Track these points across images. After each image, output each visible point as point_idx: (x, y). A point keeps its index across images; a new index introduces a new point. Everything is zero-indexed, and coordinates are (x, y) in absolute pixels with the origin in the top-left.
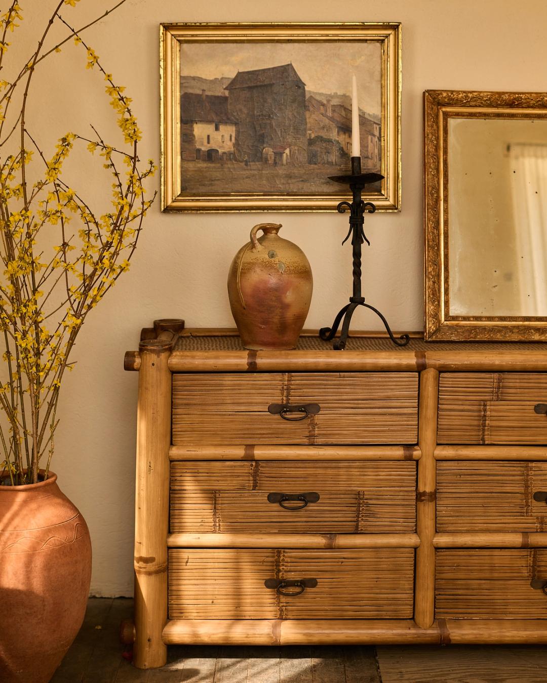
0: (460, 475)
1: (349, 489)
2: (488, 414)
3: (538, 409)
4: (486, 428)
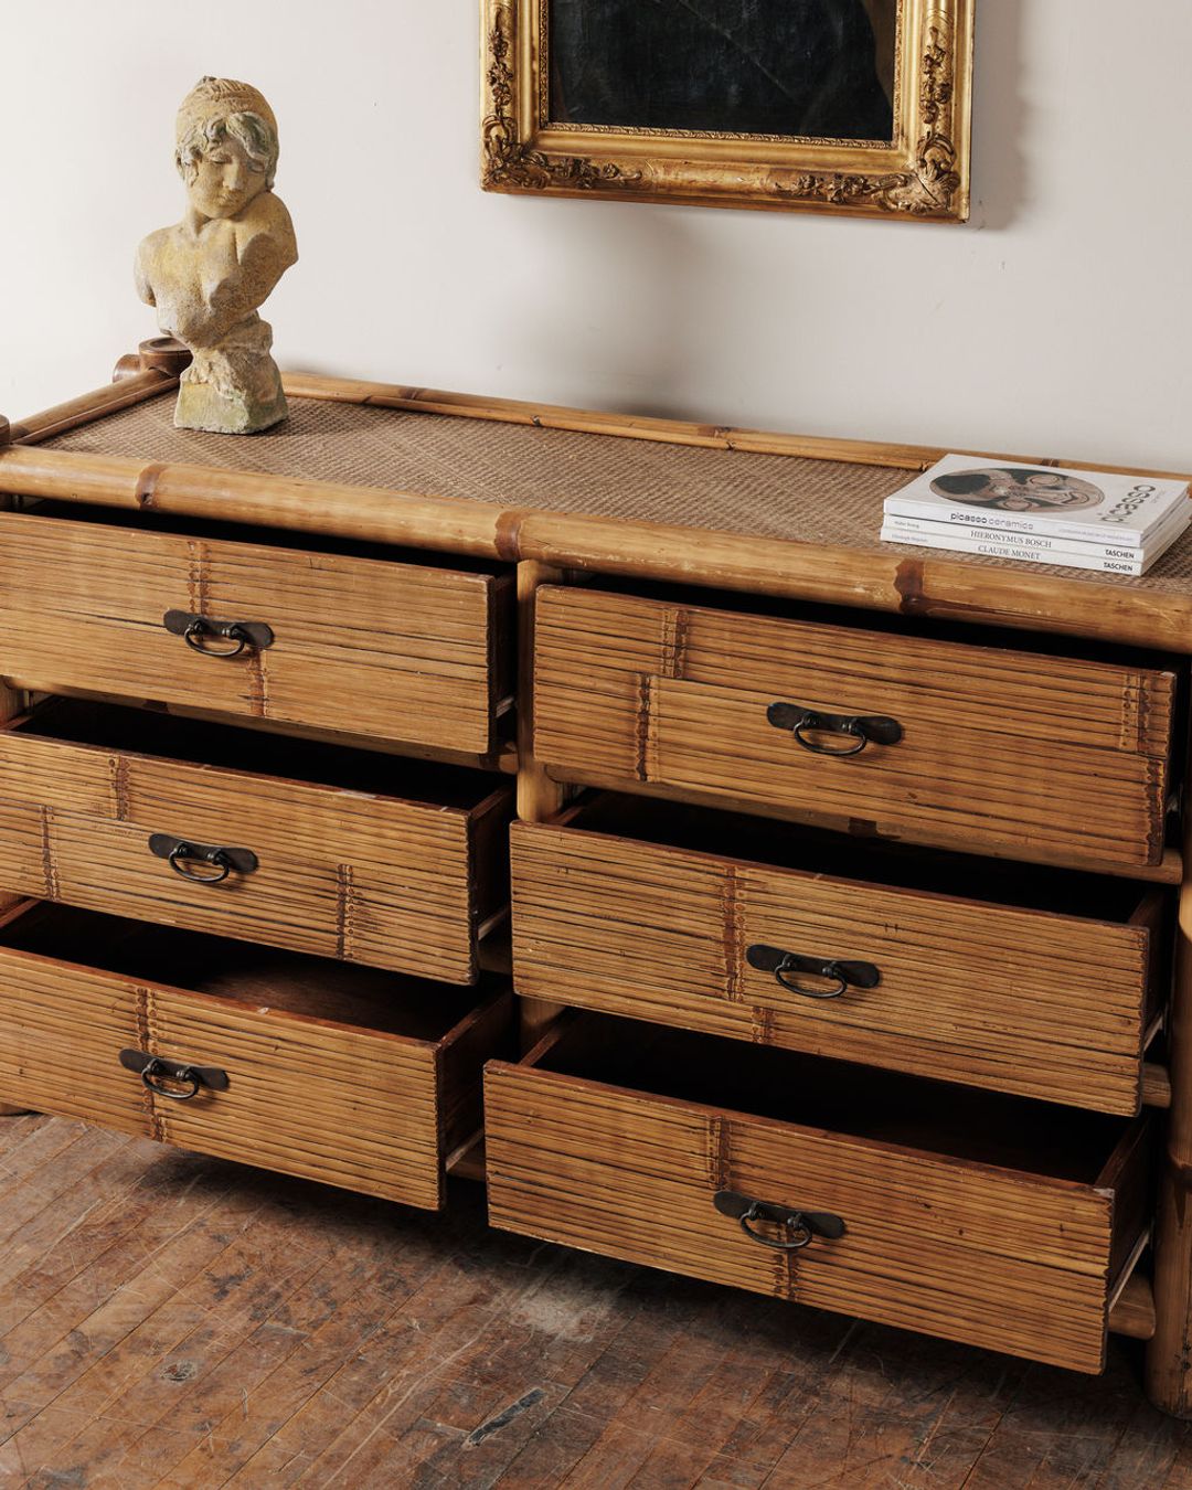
0: (566, 868)
1: (321, 856)
2: (653, 708)
3: (778, 715)
4: (649, 743)
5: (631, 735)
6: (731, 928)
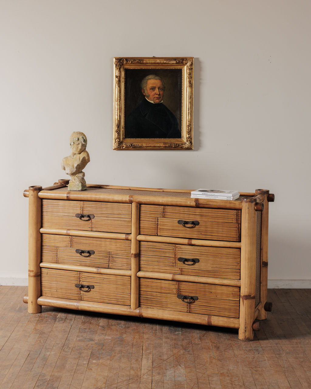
1: (106, 250)
2: (159, 223)
3: (179, 222)
4: (158, 229)
5: (155, 228)
6: (175, 255)
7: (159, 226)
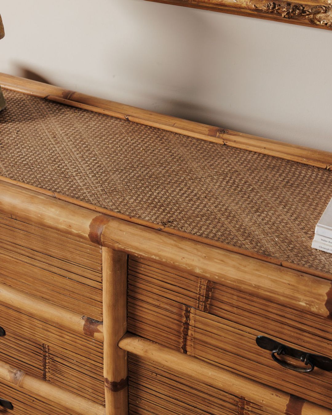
0: (156, 374)
2: (192, 322)
3: (262, 342)
4: (188, 338)
5: (179, 332)
7: (190, 332)
